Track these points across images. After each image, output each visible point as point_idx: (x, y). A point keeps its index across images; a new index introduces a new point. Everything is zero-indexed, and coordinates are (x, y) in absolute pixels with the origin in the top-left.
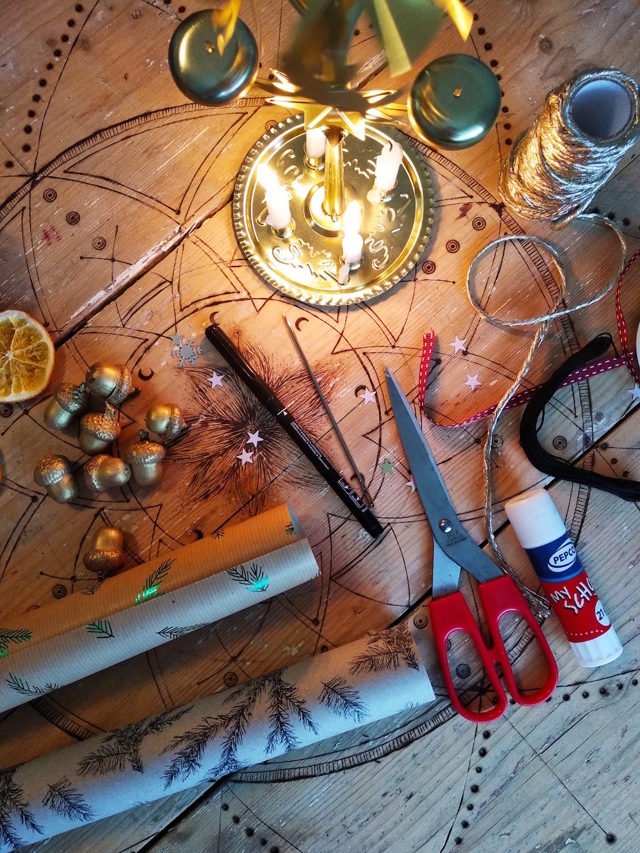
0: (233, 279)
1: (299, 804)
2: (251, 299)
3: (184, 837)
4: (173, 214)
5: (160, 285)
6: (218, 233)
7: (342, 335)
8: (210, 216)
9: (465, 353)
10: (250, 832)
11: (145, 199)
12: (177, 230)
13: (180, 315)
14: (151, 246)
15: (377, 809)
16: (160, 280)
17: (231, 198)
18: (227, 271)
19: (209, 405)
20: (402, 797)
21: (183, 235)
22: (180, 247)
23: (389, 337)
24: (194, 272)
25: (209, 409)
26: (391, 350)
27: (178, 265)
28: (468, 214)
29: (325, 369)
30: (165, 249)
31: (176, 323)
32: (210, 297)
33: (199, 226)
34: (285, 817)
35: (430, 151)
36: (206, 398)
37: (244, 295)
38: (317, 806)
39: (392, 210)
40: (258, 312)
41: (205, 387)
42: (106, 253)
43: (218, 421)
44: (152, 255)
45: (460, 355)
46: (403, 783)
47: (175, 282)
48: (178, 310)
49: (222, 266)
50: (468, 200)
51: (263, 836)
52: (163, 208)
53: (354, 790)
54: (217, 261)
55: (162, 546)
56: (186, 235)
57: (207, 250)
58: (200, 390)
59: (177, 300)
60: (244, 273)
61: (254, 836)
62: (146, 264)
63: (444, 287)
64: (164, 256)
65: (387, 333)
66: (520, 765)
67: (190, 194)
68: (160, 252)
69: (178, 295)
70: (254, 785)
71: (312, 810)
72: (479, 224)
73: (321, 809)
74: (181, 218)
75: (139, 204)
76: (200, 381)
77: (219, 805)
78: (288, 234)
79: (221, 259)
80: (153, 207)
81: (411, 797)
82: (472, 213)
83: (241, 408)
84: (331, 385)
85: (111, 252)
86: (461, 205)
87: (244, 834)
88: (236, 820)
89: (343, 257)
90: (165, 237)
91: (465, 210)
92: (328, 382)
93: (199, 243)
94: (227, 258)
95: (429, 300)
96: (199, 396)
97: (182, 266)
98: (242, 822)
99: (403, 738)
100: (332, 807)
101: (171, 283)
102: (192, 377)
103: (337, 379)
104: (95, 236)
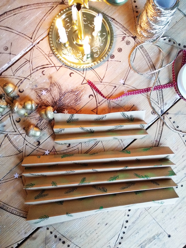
0: (49, 60)
1: (71, 227)
2: (55, 66)
3: (35, 239)
4: (30, 39)
5: (26, 62)
6: (45, 45)
7: (84, 78)
8: (42, 40)
9: (124, 84)
10: (56, 237)
11: (21, 34)
12: (31, 44)
13: (32, 72)
14: (23, 49)
15: (96, 228)
16: (26, 60)
17: (49, 34)
18: (47, 57)
19: (42, 101)
20: (104, 225)
21: (33, 46)
22: (32, 50)
23: (100, 79)
24: (37, 58)
26: (100, 83)
27: (31, 55)
28: (125, 39)
29: (79, 89)
30: (27, 50)
31: (31, 74)
32: (42, 66)
33: (38, 43)
34: (67, 231)
35: (112, 20)
36: (40, 98)
37: (53, 65)
38: (77, 228)
39: (100, 38)
40: (57, 70)
41: (40, 95)
42: (8, 51)
43: (44, 106)
44: (23, 52)
45: (122, 85)
46: (104, 220)
47: (31, 61)
48: (31, 70)
49: (46, 56)
50: (125, 35)
51: (60, 238)
52: (27, 37)
53: (89, 222)
54: (44, 54)
55: (27, 146)
56: (34, 46)
57: (41, 51)
59: (31, 67)
60: (53, 58)
62: (21, 55)
63: (117, 63)
67: (35, 33)
68: (26, 52)
69: (31, 65)
71: (75, 229)
72: (128, 43)
74: (32, 40)
75: (19, 36)
76: (39, 93)
77: (46, 228)
78: (67, 45)
79: (45, 54)
80: (23, 37)
81: (107, 224)
82: (126, 39)
83: (52, 102)
84: (81, 94)
85: (10, 51)
86: (122, 37)
87: (54, 237)
88: (51, 233)
89: (85, 53)
90: (27, 46)
91: (123, 38)
92: (80, 93)
93: (38, 48)
94: (47, 53)
95: (112, 67)
96: (38, 98)
97: (33, 56)
98: (53, 233)
100: (82, 228)
101: (29, 61)
102: (36, 92)
103: (83, 93)
104: (4, 46)
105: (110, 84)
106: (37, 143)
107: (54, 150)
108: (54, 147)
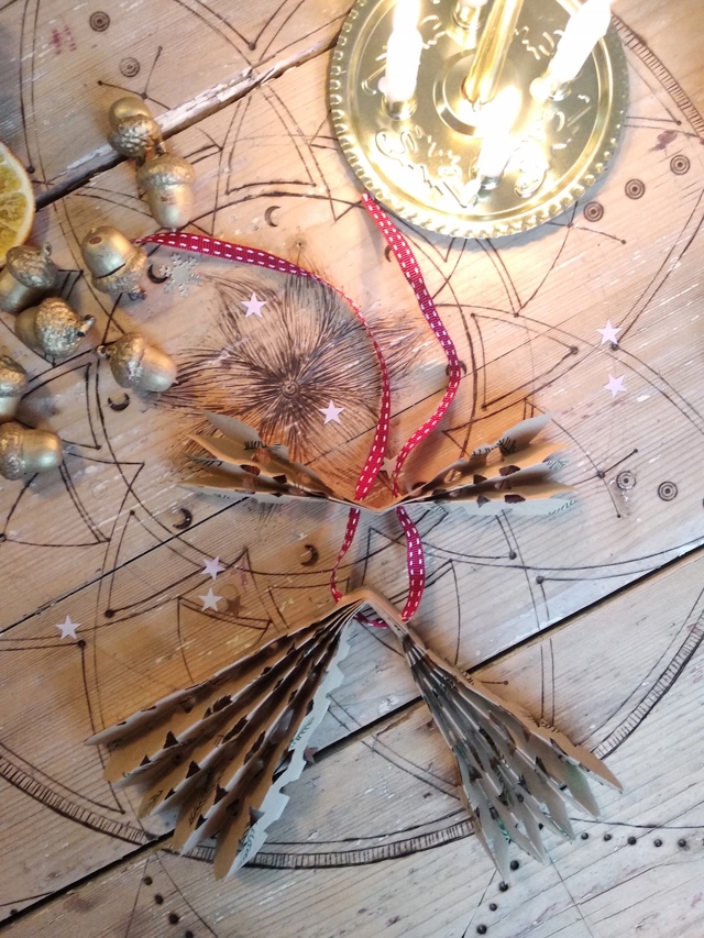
0: (311, 164)
1: (247, 898)
2: (330, 198)
3: (85, 906)
4: (244, 48)
5: (205, 149)
6: (303, 91)
7: (447, 280)
8: (298, 64)
9: (615, 347)
10: (174, 919)
11: (209, 16)
12: (245, 72)
13: (223, 200)
14: (203, 88)
15: (347, 927)
16: (207, 142)
17: (333, 44)
18: (305, 150)
19: (238, 340)
20: (384, 920)
21: (253, 82)
22: (244, 100)
23: (514, 299)
24: (257, 141)
25: (237, 344)
26: (511, 318)
27: (236, 125)
28: (668, 146)
29: (412, 325)
30: (223, 97)
31: (217, 209)
32: (272, 183)
33: (279, 75)
34: (224, 910)
35: (635, 42)
36: (235, 327)
37: (321, 190)
38: (269, 906)
39: (562, 115)
40: (336, 220)
41: (238, 311)
42: (138, 83)
43: (245, 364)
44: (202, 103)
45: (607, 349)
46: (389, 901)
47: (227, 150)
48: (222, 192)
49: (299, 141)
50: (673, 126)
51: (190, 929)
52: (232, 36)
53: (323, 896)
54: (294, 132)
55: (132, 519)
56: (257, 84)
57: (282, 112)
58: (230, 315)
59: (224, 177)
60: (328, 160)
61: (179, 925)
62: (190, 114)
63: (608, 244)
64: (220, 107)
65: (512, 293)
66: (550, 913)
67: (275, 24)
68: (214, 102)
69: (227, 170)
70: (192, 861)
71: (261, 910)
72: (680, 165)
73: (273, 911)
74: (255, 56)
75: (199, 22)
76: (232, 301)
77: (141, 876)
78: (405, 114)
79: (299, 130)
80: (218, 31)
81: (395, 921)
82: (674, 147)
83: (282, 353)
84: (415, 350)
85: (143, 84)
86: (661, 132)
87: (165, 920)
88: (159, 900)
89: (476, 167)
90: (226, 79)
91: (665, 139)
92: (412, 345)
93: (273, 99)
94: (309, 131)
95: (583, 259)
96: (226, 322)
97: (242, 128)
98: (165, 904)
99: (402, 845)
100: (289, 912)
101: (221, 149)
102: (222, 294)
103: (426, 344)
104: (126, 55)
105: (554, 333)
106: (180, 519)
107: (246, 564)
108: (246, 550)
